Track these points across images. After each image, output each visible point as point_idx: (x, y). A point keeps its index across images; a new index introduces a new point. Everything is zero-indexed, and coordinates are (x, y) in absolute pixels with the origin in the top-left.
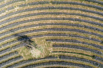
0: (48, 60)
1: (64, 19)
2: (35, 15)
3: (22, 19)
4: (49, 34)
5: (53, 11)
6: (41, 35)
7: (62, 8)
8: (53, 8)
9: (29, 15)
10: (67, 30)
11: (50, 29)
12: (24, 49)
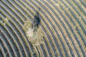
0: (28, 45)
1: (68, 44)
2: (59, 19)
3: (51, 12)
4: (49, 37)
5: (70, 31)
6: (45, 31)
7: (76, 38)
8: (72, 31)
9: (57, 16)
10: (60, 50)
11: (53, 36)
12: (30, 24)
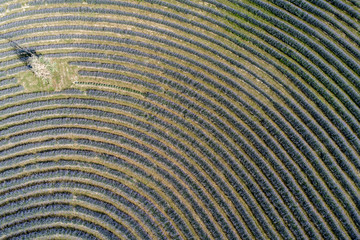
0: (66, 95)
1: (104, 29)
3: (31, 26)
5: (87, 15)
6: (59, 54)
7: (103, 11)
8: (87, 10)
9: (45, 20)
10: (107, 47)
11: (77, 45)
